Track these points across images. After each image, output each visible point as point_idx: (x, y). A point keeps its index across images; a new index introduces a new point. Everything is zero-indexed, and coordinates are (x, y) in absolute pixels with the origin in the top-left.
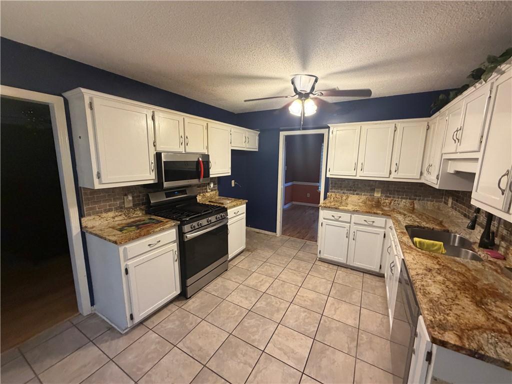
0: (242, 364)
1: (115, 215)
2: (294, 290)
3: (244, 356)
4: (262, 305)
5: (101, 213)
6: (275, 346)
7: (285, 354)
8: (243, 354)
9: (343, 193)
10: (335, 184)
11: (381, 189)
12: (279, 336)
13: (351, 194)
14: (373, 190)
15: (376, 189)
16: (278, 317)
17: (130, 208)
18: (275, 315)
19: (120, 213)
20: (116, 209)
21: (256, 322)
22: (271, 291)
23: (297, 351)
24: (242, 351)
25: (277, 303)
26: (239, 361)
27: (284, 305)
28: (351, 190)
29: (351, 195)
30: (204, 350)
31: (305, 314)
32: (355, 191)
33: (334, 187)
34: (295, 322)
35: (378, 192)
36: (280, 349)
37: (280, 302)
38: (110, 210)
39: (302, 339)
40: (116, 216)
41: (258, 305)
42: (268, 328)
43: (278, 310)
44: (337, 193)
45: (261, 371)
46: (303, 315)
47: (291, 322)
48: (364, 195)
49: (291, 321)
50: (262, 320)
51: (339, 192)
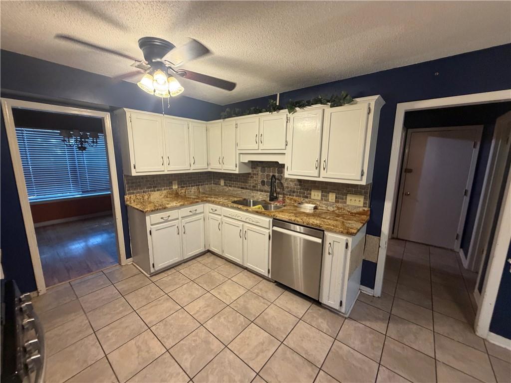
2: (184, 316)
4: (190, 360)
6: (253, 360)
7: (263, 352)
9: (144, 192)
10: (133, 183)
11: (176, 182)
12: (242, 352)
13: (152, 191)
14: (171, 184)
15: (173, 182)
16: (216, 345)
18: (212, 347)
21: (215, 374)
22: (170, 340)
23: (261, 340)
25: (195, 341)
27: (202, 333)
28: (151, 187)
29: (153, 193)
31: (222, 318)
32: (156, 187)
33: (132, 187)
34: (229, 330)
35: (175, 184)
36: (257, 355)
37: (194, 336)
39: (250, 332)
41: (186, 365)
42: (229, 361)
43: (207, 342)
44: (136, 193)
46: (222, 319)
47: (227, 335)
48: (164, 190)
49: (227, 333)
50: (215, 366)
51: (138, 193)
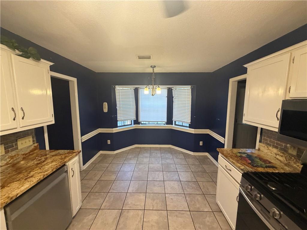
0: (150, 220)
1: (277, 153)
3: (152, 225)
5: (270, 146)
8: (153, 226)
17: (292, 155)
19: (282, 155)
20: (281, 149)
24: (155, 227)
26: (153, 221)
30: (174, 217)
38: (276, 147)
40: (278, 155)
45: (139, 222)
